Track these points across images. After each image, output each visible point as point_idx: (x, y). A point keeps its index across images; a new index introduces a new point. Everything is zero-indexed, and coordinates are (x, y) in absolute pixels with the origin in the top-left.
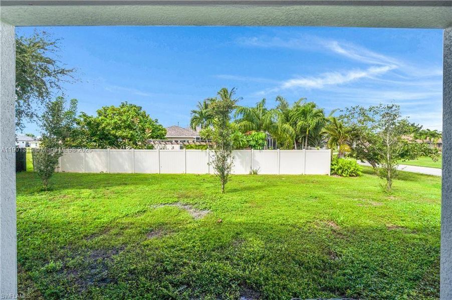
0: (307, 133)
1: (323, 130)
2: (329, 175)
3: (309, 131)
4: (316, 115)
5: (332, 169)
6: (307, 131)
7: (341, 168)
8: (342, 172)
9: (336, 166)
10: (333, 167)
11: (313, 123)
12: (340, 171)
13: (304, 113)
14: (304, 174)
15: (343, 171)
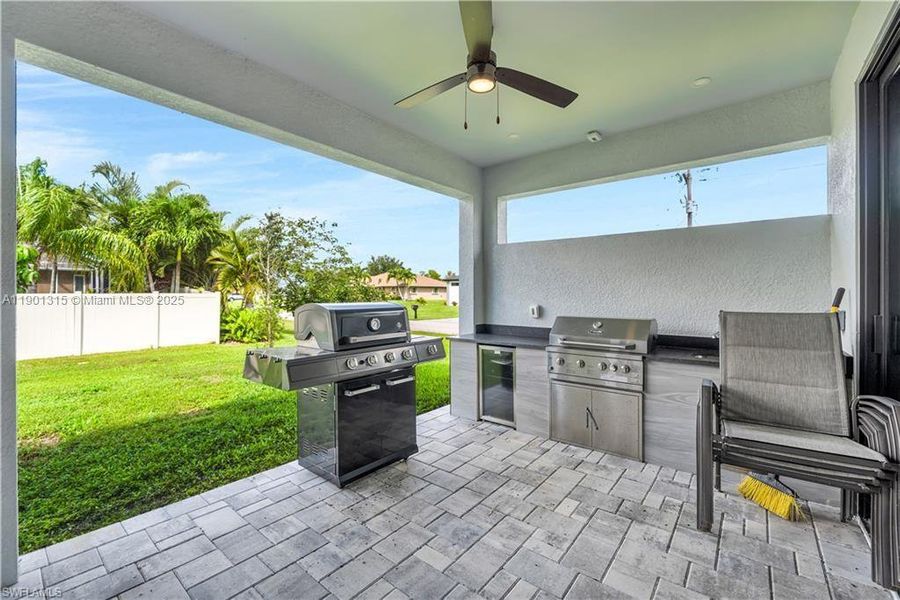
0: (179, 258)
1: (215, 254)
2: (218, 342)
3: (184, 255)
4: (199, 222)
5: (223, 332)
6: (179, 253)
7: (241, 328)
8: (244, 335)
9: (232, 325)
10: (227, 327)
11: (190, 237)
12: (239, 333)
13: (169, 213)
14: (155, 347)
15: (245, 333)
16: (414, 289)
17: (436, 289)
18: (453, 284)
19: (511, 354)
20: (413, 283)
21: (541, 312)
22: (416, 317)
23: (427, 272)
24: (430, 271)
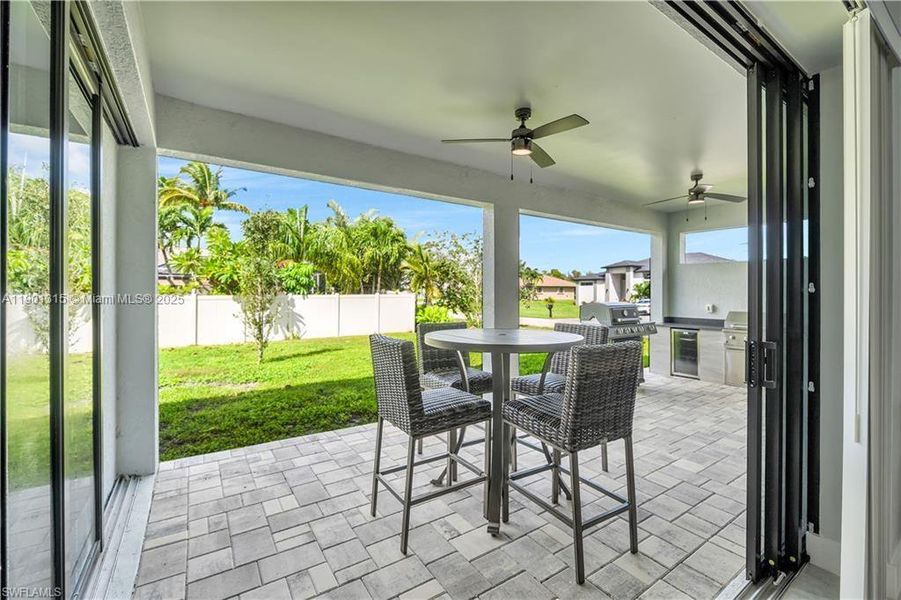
0: (381, 267)
6: (381, 264)
13: (376, 235)
16: (540, 289)
17: (562, 289)
18: (582, 284)
19: (696, 334)
20: (539, 283)
21: (714, 309)
22: (551, 316)
23: (550, 272)
24: (552, 271)
